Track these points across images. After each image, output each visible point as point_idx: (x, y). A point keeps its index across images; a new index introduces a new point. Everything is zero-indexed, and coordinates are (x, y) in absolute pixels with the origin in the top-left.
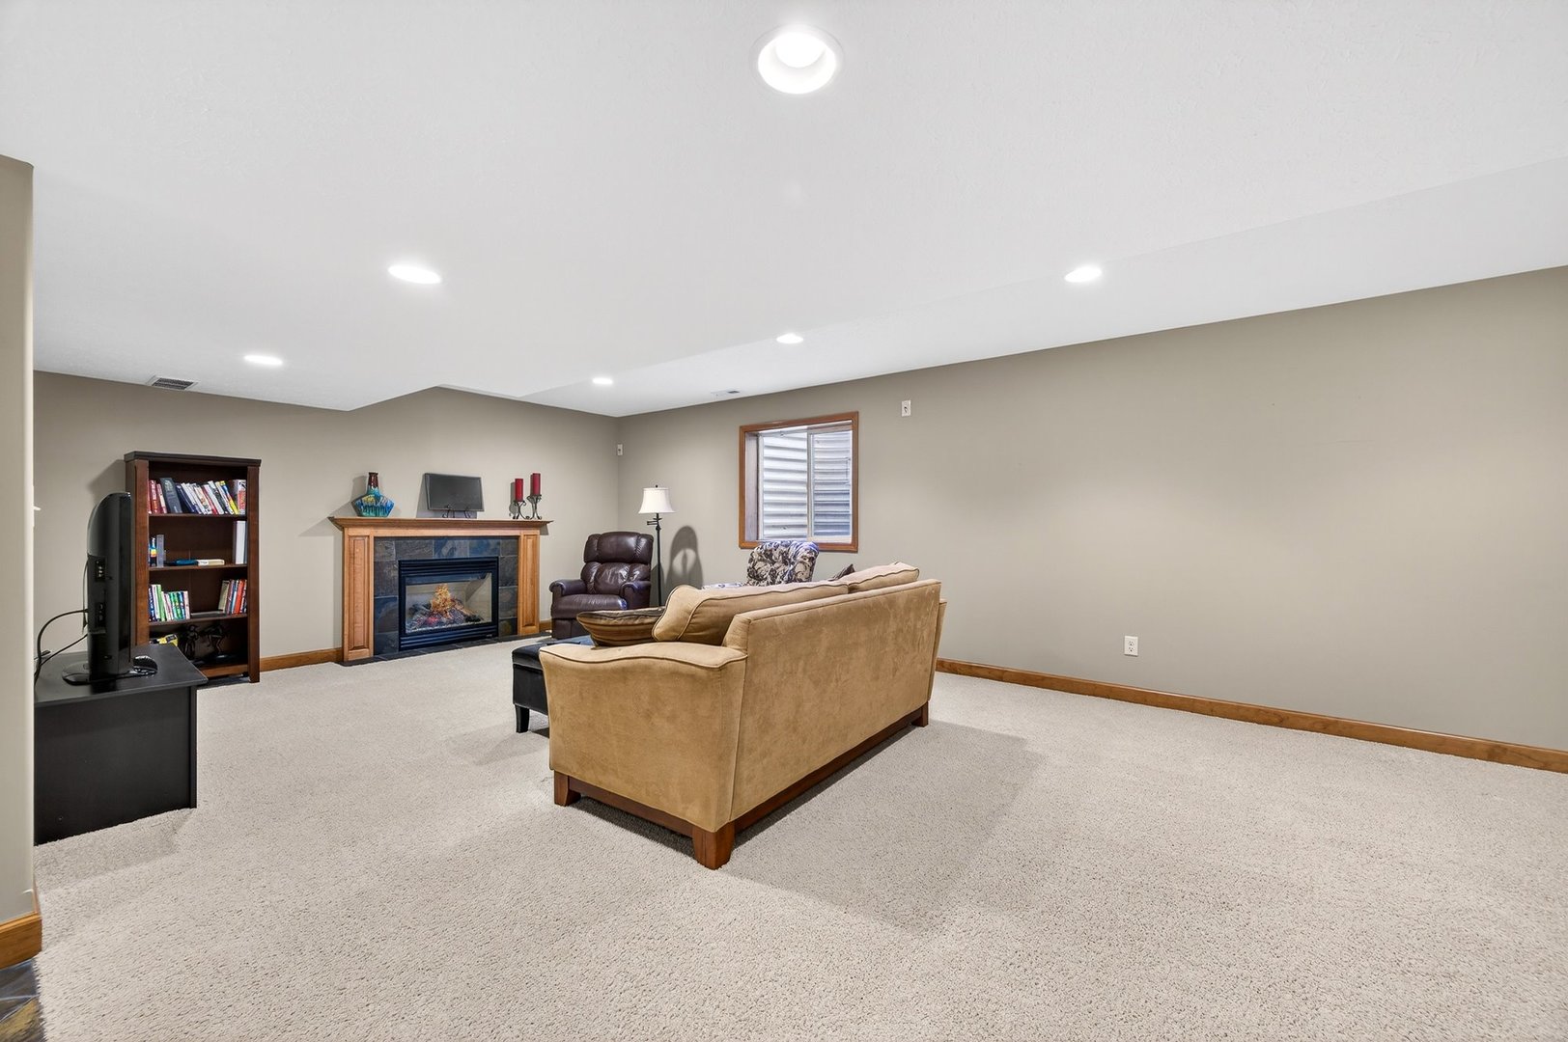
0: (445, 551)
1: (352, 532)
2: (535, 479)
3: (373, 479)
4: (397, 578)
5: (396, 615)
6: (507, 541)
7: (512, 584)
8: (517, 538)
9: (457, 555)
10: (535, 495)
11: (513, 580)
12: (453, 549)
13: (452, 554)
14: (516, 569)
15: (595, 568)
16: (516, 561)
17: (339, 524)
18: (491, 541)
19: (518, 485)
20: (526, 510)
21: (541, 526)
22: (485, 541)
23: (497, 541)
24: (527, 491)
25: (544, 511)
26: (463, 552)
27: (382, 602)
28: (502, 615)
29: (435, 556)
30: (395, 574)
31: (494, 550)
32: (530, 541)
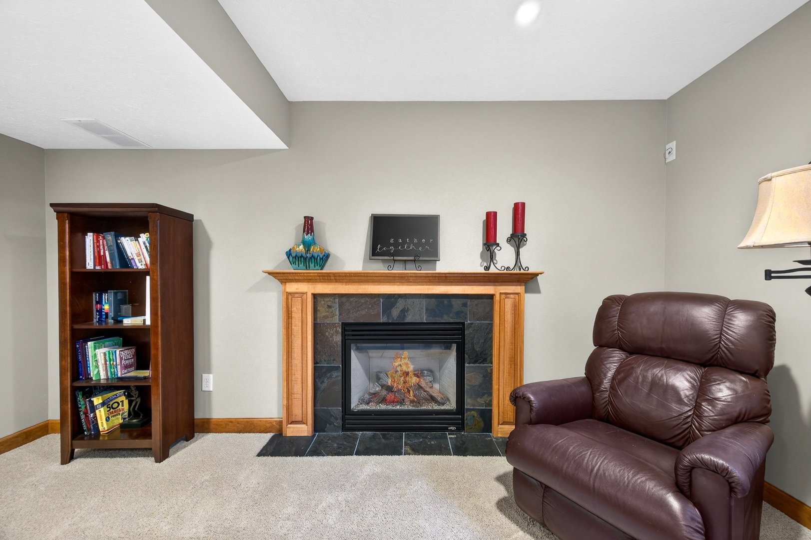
0: (395, 313)
1: (292, 287)
2: (519, 211)
3: (309, 225)
4: (340, 343)
5: (338, 388)
6: (476, 301)
7: (484, 361)
8: (491, 297)
9: (409, 319)
10: (518, 237)
11: (484, 356)
12: (404, 311)
13: (404, 317)
14: (489, 340)
15: (614, 360)
16: (490, 328)
17: (282, 278)
18: (454, 301)
19: (491, 221)
20: (505, 257)
21: (528, 280)
22: (446, 301)
23: (464, 300)
24: (504, 229)
25: (531, 259)
26: (418, 315)
27: (324, 370)
28: (469, 402)
29: (383, 319)
30: (338, 338)
31: (458, 313)
32: (508, 304)
